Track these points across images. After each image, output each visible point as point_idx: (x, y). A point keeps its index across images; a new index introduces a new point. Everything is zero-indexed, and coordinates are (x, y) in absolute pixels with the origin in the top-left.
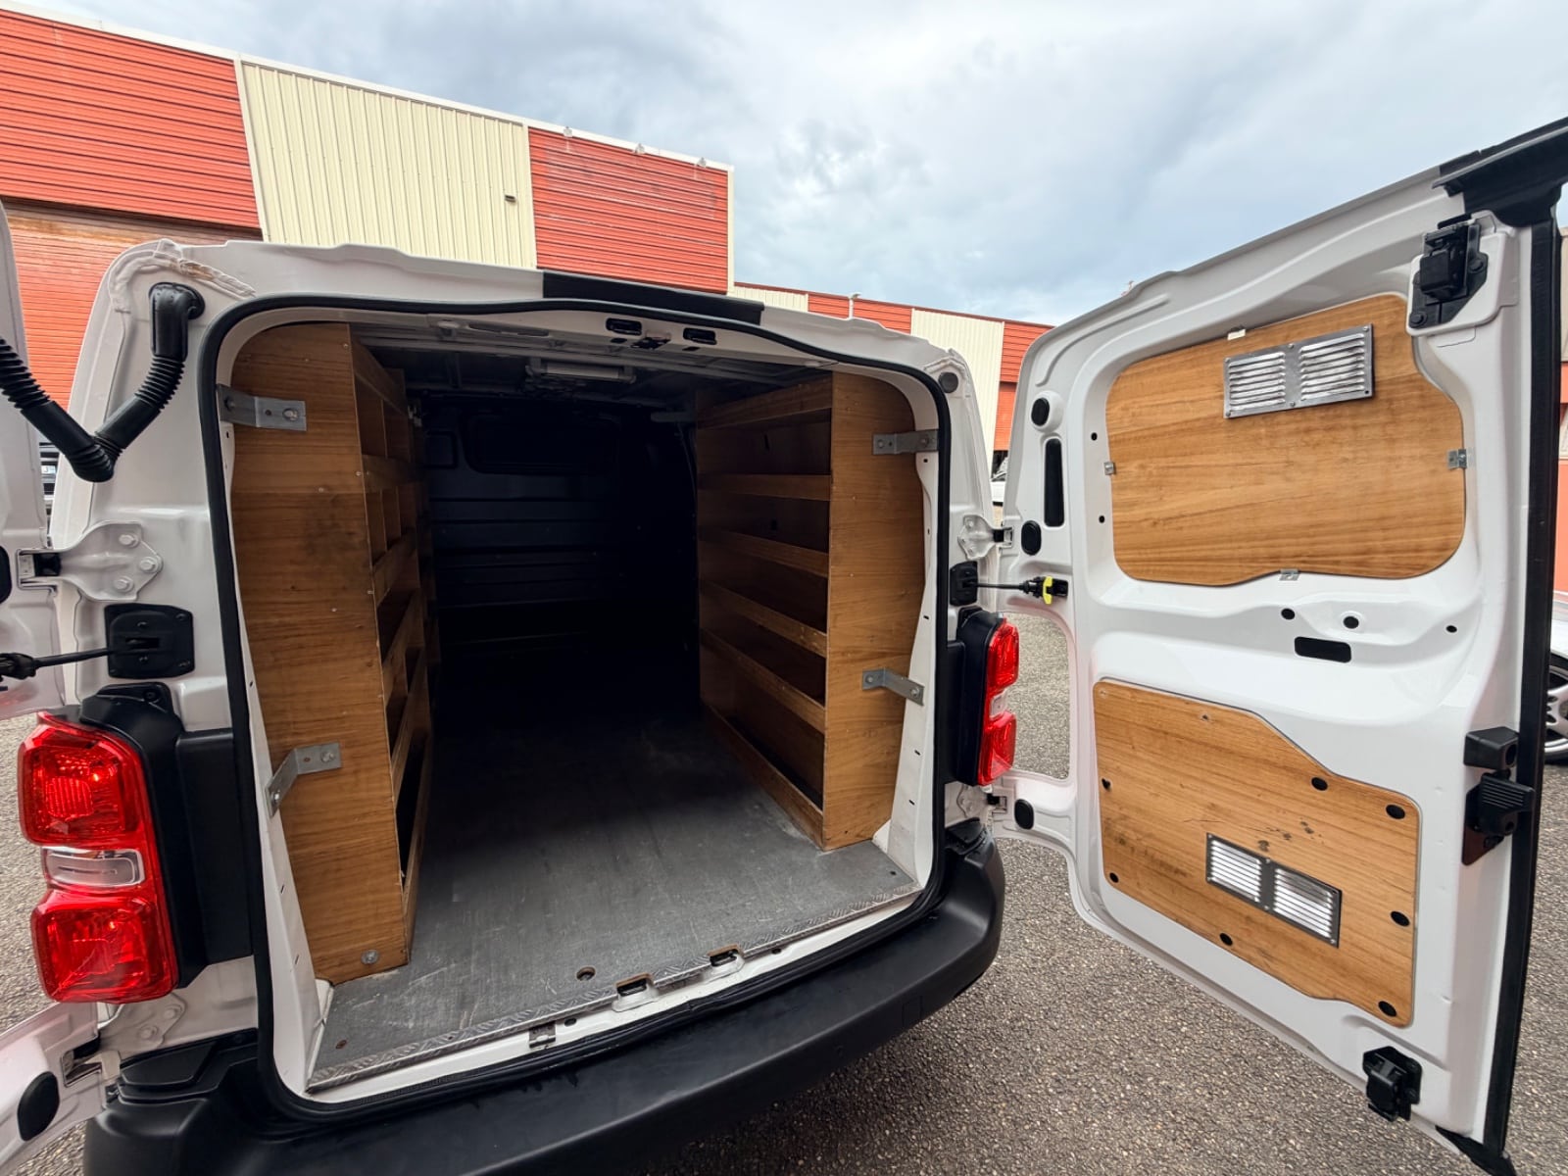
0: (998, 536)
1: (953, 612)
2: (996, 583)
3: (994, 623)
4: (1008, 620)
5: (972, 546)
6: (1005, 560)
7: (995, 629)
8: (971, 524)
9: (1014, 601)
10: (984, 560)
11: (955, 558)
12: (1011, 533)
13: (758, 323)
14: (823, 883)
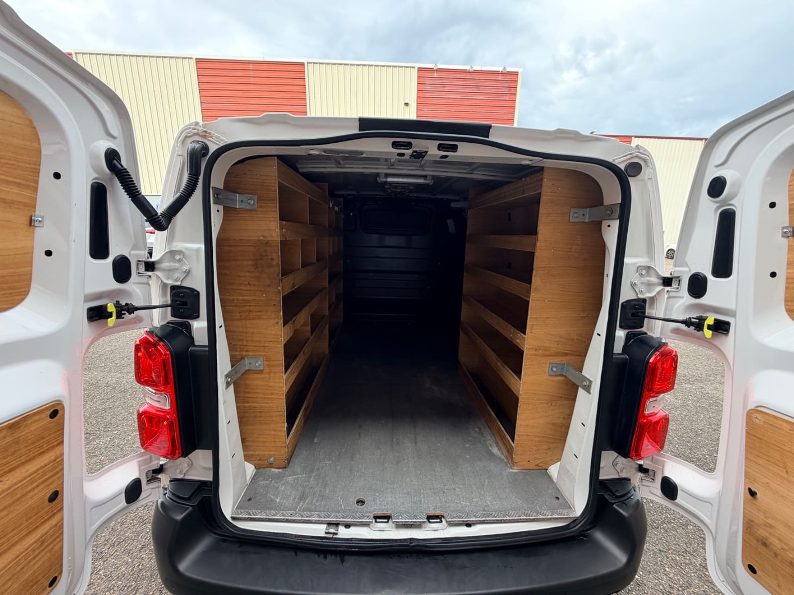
0: (667, 282)
1: (620, 334)
2: (662, 316)
3: (657, 346)
4: (669, 344)
5: (643, 288)
6: (670, 300)
7: (657, 350)
8: (644, 272)
9: (676, 331)
10: (652, 299)
11: (626, 295)
12: (679, 281)
13: (488, 138)
14: (507, 490)
